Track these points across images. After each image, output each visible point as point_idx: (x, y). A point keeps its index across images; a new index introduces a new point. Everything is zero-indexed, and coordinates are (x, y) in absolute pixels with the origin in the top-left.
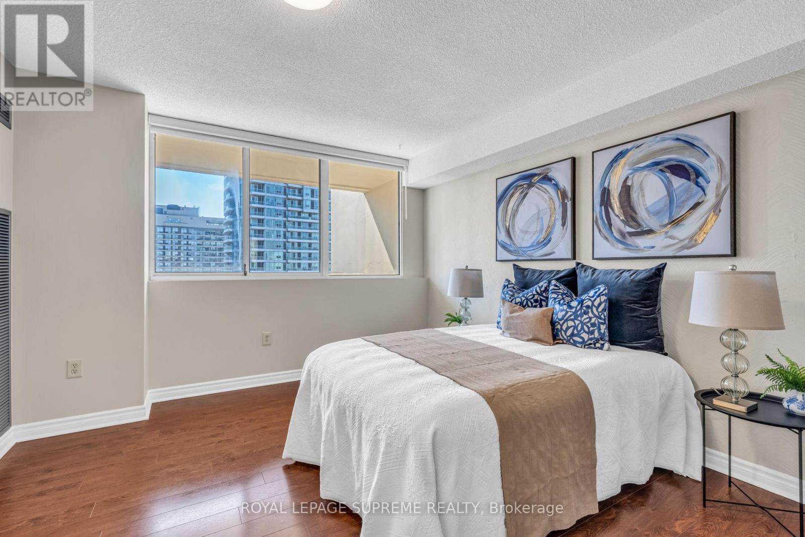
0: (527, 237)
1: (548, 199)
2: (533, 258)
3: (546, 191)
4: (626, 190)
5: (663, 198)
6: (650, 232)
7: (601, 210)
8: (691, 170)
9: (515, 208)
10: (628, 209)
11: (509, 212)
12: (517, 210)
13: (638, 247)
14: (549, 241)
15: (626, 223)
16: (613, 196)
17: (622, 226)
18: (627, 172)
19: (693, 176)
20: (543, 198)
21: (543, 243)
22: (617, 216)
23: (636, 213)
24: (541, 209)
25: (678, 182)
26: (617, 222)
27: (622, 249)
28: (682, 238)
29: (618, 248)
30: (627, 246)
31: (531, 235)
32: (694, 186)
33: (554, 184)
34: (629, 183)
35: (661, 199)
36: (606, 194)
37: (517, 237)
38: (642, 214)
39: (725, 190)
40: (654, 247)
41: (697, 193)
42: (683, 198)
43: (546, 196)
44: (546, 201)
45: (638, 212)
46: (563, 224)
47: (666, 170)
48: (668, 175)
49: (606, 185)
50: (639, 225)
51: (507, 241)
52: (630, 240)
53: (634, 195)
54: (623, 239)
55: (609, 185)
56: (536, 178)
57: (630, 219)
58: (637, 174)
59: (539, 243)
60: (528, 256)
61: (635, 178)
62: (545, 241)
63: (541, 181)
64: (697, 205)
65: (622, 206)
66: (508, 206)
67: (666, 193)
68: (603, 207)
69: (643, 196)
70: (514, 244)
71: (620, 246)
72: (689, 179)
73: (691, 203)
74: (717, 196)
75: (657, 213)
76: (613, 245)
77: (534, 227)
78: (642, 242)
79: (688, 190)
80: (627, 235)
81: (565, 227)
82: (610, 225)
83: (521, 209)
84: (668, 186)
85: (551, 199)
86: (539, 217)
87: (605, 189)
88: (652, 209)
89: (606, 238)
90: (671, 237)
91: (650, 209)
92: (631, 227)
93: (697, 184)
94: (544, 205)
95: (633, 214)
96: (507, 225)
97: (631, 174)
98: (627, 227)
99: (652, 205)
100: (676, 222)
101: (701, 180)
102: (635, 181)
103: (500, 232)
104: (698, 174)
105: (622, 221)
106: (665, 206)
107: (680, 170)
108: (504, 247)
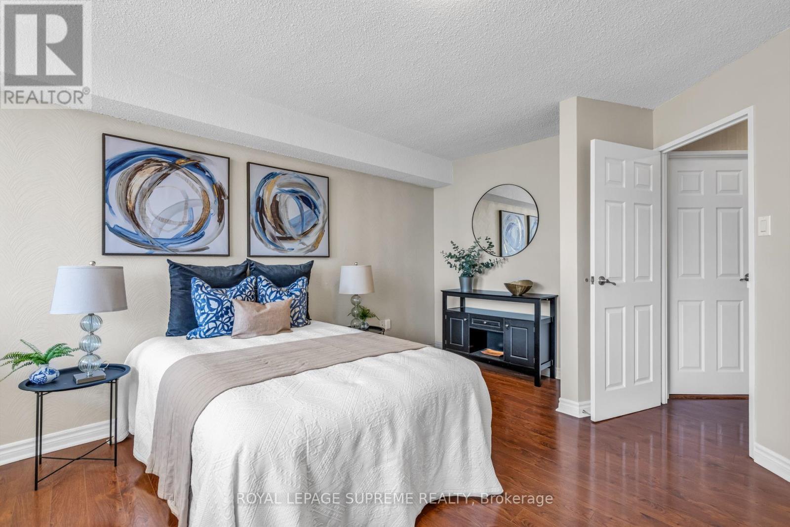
0: (167, 227)
1: (200, 190)
2: (178, 253)
3: (198, 181)
4: (276, 204)
5: (298, 216)
6: (291, 238)
7: (257, 214)
8: (312, 203)
9: (146, 186)
10: (277, 219)
11: (135, 189)
12: (150, 190)
13: (283, 248)
14: (202, 235)
15: (276, 230)
16: (266, 205)
17: (273, 231)
18: (275, 190)
19: (313, 208)
20: (193, 187)
21: (194, 237)
22: (269, 223)
23: (282, 223)
24: (190, 198)
25: (306, 209)
26: (269, 227)
27: (273, 249)
28: (308, 245)
29: (270, 248)
30: (277, 247)
31: (175, 226)
32: (313, 213)
33: (207, 176)
34: (278, 199)
35: (296, 217)
36: (260, 202)
37: (150, 225)
38: (286, 225)
39: (326, 219)
40: (293, 249)
41: (314, 219)
42: (308, 220)
43: (197, 186)
44: (197, 191)
45: (283, 222)
46: (220, 221)
47: (299, 197)
48: (301, 202)
49: (261, 195)
50: (285, 233)
51: (130, 227)
52: (278, 243)
53: (282, 210)
54: (274, 241)
55: (263, 196)
56: (183, 161)
57: (278, 227)
58: (283, 195)
59: (187, 236)
60: (169, 249)
61: (282, 197)
62: (196, 235)
63: (190, 168)
64: (315, 225)
65: (273, 216)
66: (130, 180)
67: (299, 214)
68: (258, 213)
69: (287, 212)
70: (144, 233)
71: (272, 247)
72: (311, 209)
73: (312, 224)
74: (323, 222)
75: (295, 226)
76: (266, 245)
77: (178, 217)
78: (286, 245)
79: (310, 215)
80: (276, 238)
81: (222, 224)
82: (264, 229)
83: (156, 190)
84: (301, 209)
85: (205, 191)
86: (187, 205)
87: (259, 198)
88: (293, 223)
89: (261, 239)
90: (303, 244)
91: (291, 222)
92: (279, 232)
93: (315, 212)
94: (195, 196)
95: (281, 224)
96: (130, 206)
97: (279, 193)
98: (277, 233)
99: (293, 219)
100: (305, 234)
101: (316, 210)
102: (282, 198)
103: (113, 213)
104: (316, 207)
105: (273, 227)
106: (300, 222)
107: (306, 200)
108: (119, 232)
